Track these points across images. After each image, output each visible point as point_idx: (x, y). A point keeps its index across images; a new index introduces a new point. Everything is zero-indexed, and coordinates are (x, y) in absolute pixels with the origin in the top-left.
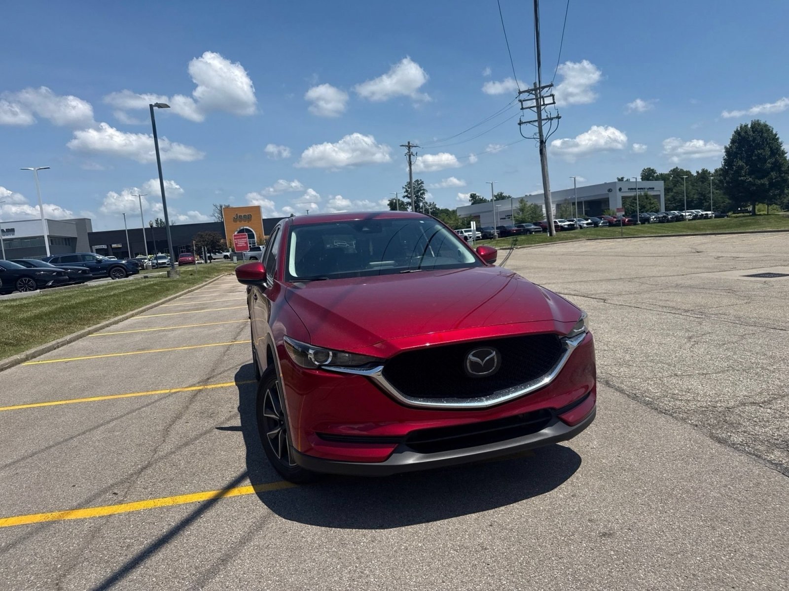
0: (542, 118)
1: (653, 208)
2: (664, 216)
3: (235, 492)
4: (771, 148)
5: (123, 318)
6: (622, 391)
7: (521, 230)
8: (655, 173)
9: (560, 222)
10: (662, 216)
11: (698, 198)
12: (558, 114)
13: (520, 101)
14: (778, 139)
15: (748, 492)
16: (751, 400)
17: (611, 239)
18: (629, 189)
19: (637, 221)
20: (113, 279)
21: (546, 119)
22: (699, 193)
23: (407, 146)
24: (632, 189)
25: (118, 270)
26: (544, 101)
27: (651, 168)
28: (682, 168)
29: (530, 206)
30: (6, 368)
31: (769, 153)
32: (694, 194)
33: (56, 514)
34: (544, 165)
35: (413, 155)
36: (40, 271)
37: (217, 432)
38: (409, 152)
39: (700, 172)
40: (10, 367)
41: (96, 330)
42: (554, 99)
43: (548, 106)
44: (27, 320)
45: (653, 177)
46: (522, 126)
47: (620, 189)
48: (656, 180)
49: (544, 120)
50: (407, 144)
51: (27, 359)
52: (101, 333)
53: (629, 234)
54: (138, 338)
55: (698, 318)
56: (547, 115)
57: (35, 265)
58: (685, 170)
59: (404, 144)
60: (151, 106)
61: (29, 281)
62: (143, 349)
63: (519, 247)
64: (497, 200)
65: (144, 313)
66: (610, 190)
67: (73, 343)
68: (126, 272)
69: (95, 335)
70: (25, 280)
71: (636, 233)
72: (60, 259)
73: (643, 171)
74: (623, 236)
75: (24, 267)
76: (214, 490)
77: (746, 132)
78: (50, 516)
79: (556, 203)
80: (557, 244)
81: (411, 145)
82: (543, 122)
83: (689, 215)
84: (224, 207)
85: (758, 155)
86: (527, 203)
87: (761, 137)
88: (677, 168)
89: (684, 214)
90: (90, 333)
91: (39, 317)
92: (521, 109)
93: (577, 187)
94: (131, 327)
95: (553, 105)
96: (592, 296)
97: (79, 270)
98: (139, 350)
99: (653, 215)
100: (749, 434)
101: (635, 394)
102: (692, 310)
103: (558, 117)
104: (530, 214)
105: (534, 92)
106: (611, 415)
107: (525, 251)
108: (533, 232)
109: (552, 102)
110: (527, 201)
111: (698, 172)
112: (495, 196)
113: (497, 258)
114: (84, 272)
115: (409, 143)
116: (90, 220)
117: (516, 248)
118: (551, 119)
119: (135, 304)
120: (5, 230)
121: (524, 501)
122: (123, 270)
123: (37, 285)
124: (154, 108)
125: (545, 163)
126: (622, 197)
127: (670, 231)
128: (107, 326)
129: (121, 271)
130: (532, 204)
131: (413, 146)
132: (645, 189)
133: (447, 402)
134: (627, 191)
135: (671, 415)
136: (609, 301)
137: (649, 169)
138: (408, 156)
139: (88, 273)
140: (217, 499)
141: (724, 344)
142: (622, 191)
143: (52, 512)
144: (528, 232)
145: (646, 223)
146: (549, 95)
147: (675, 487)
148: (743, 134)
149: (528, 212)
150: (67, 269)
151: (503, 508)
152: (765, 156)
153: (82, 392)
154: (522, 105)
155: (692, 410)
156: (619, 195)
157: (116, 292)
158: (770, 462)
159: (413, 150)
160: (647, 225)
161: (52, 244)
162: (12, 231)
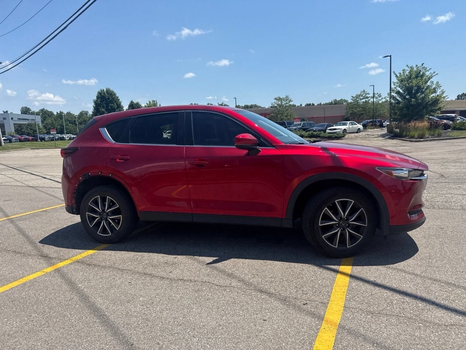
1: (41, 132)
2: (53, 137)
4: (117, 104)
8: (30, 110)
11: (60, 128)
14: (119, 99)
17: (49, 148)
18: (18, 119)
19: (38, 139)
22: (61, 125)
24: (20, 119)
27: (28, 107)
28: (47, 109)
31: (116, 106)
32: (57, 126)
39: (59, 112)
45: (29, 113)
47: (12, 119)
48: (31, 114)
58: (49, 111)
66: (4, 119)
73: (22, 108)
77: (104, 93)
83: (67, 137)
85: (111, 107)
87: (112, 97)
88: (44, 109)
89: (65, 136)
99: (47, 136)
111: (57, 113)
126: (14, 124)
132: (29, 119)
134: (17, 120)
142: (13, 120)
145: (43, 141)
148: (102, 94)
152: (115, 107)
156: (12, 123)
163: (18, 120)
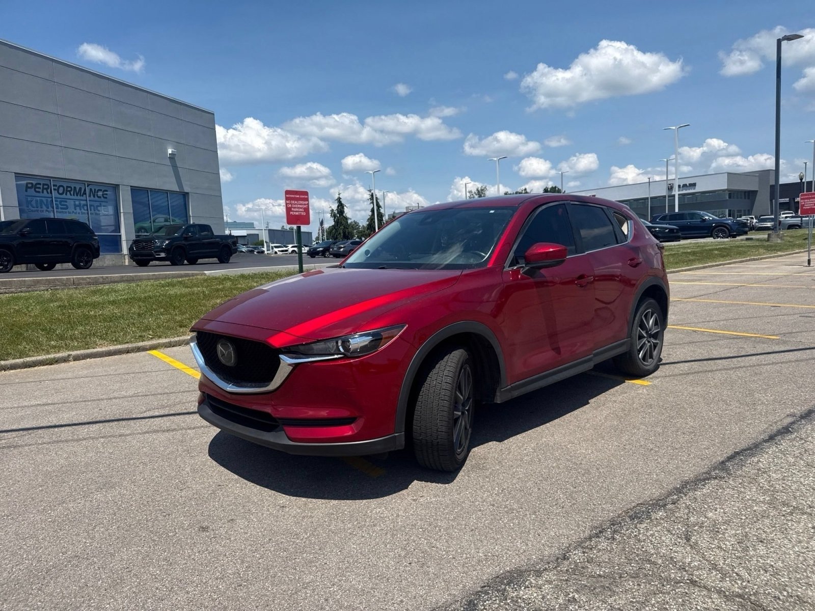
25: (722, 230)
60: (779, 40)
72: (668, 217)
122: (727, 230)
129: (724, 231)
161: (730, 197)
162: (693, 185)
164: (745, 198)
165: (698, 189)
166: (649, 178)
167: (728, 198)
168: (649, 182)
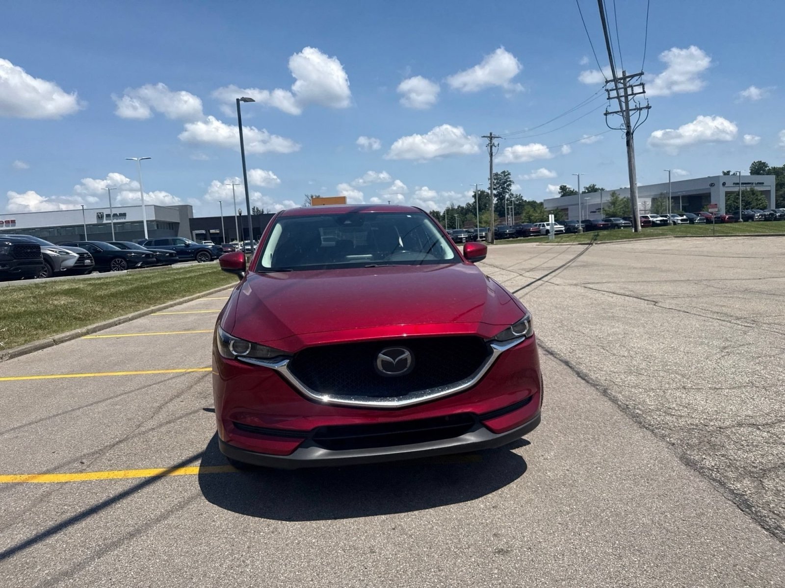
0: (630, 108)
1: (760, 204)
2: (771, 214)
3: (181, 472)
5: (188, 299)
6: (614, 400)
7: (608, 224)
8: (766, 167)
9: (652, 217)
10: (769, 213)
12: (648, 104)
13: (607, 90)
15: (685, 522)
16: (753, 421)
17: (701, 237)
18: (734, 183)
19: (739, 218)
20: (199, 262)
21: (635, 109)
23: (489, 137)
24: (738, 184)
25: (204, 254)
26: (632, 91)
27: (762, 162)
29: (622, 200)
30: (66, 341)
33: (24, 477)
34: (631, 157)
35: (494, 146)
36: (131, 253)
37: (202, 412)
38: (491, 143)
40: (70, 339)
41: (159, 310)
42: (643, 89)
43: (637, 95)
44: (102, 297)
45: (764, 170)
46: (609, 116)
47: (724, 184)
48: (767, 174)
49: (631, 110)
50: (489, 135)
51: (87, 333)
52: (163, 312)
53: (723, 232)
54: (191, 318)
55: (746, 326)
56: (636, 105)
57: (129, 246)
59: (486, 135)
60: (238, 100)
61: (121, 261)
62: (189, 330)
63: (599, 242)
64: (589, 192)
65: (211, 296)
66: (712, 185)
67: (135, 321)
68: (211, 256)
69: (157, 314)
70: (118, 261)
71: (731, 232)
72: (153, 243)
73: (753, 164)
74: (714, 234)
75: (118, 249)
76: (165, 468)
78: (18, 478)
79: (652, 197)
80: (642, 241)
81: (493, 136)
82: (631, 113)
84: (314, 197)
86: (619, 196)
90: (153, 312)
91: (114, 295)
92: (608, 99)
93: (671, 181)
94: (192, 308)
95: (643, 94)
96: (645, 298)
97: (167, 253)
98: (185, 330)
99: (759, 212)
100: (727, 459)
101: (627, 405)
102: (745, 318)
103: (648, 107)
104: (622, 208)
105: (622, 81)
106: (587, 425)
107: (604, 246)
108: (621, 227)
109: (642, 91)
110: (619, 195)
112: (587, 189)
113: (487, 255)
114: (171, 254)
115: (491, 134)
116: (192, 206)
117: (596, 244)
118: (640, 109)
119: (206, 286)
120: (118, 215)
121: (442, 507)
122: (208, 254)
123: (128, 266)
124: (241, 102)
125: (632, 155)
126: (726, 192)
127: (771, 230)
128: (171, 306)
129: (206, 255)
130: (624, 198)
131: (495, 137)
132: (753, 184)
133: (356, 399)
134: (732, 185)
135: (652, 431)
136: (660, 304)
137: (760, 163)
138: (489, 147)
139: (175, 256)
140: (162, 476)
141: (759, 357)
142: (726, 186)
143: (23, 474)
144: (616, 227)
146: (639, 83)
147: (608, 508)
149: (619, 205)
150: (156, 252)
151: (416, 512)
153: (112, 366)
154: (609, 95)
155: (679, 426)
156: (723, 190)
157: (193, 274)
158: (732, 492)
159: (495, 141)
160: (749, 223)
161: (158, 228)
162: (124, 215)
163: (734, 186)
164: (170, 229)
165: (128, 219)
166: (83, 206)
167: (156, 228)
168: (83, 209)
